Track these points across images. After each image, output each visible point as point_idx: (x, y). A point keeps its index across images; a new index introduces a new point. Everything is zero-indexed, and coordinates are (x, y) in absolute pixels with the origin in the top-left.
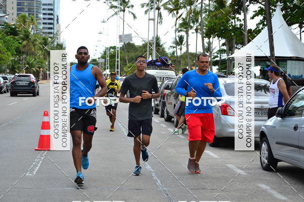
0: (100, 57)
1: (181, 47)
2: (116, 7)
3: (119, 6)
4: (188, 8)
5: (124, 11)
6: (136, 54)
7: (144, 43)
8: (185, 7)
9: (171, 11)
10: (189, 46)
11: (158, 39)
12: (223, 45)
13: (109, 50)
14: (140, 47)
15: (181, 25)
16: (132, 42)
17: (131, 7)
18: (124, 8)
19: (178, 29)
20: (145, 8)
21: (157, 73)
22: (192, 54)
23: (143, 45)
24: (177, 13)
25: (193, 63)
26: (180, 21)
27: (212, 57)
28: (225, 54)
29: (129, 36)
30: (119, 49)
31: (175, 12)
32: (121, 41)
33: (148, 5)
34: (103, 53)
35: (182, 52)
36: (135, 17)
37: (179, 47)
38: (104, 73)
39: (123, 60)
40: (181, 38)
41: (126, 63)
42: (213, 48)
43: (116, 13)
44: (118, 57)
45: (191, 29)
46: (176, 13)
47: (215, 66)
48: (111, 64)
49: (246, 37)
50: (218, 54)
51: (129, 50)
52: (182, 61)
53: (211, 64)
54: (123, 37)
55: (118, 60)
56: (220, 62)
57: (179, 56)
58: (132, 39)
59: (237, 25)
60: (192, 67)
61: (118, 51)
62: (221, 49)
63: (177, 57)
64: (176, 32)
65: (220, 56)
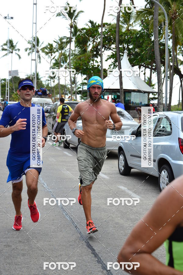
2: (6, 50)
3: (8, 49)
4: (60, 51)
5: (12, 52)
7: (27, 77)
8: (57, 51)
9: (47, 53)
10: (60, 80)
11: (37, 75)
12: (85, 79)
13: (1, 81)
15: (55, 64)
16: (18, 76)
17: (18, 51)
18: (12, 51)
19: (52, 67)
20: (28, 51)
21: (38, 100)
22: (62, 86)
24: (52, 55)
25: (62, 92)
26: (54, 61)
27: (77, 88)
29: (16, 72)
30: (8, 81)
31: (50, 54)
32: (10, 75)
33: (30, 49)
35: (55, 84)
36: (20, 57)
37: (52, 80)
39: (12, 90)
42: (77, 81)
43: (6, 54)
44: (7, 86)
45: (61, 67)
46: (50, 56)
48: (3, 91)
49: (102, 74)
50: (81, 86)
51: (16, 82)
52: (54, 91)
53: (76, 93)
54: (12, 72)
55: (8, 89)
56: (82, 92)
57: (53, 87)
58: (18, 74)
59: (95, 65)
60: (62, 95)
61: (8, 82)
62: (83, 82)
63: (51, 87)
64: (50, 69)
65: (83, 87)
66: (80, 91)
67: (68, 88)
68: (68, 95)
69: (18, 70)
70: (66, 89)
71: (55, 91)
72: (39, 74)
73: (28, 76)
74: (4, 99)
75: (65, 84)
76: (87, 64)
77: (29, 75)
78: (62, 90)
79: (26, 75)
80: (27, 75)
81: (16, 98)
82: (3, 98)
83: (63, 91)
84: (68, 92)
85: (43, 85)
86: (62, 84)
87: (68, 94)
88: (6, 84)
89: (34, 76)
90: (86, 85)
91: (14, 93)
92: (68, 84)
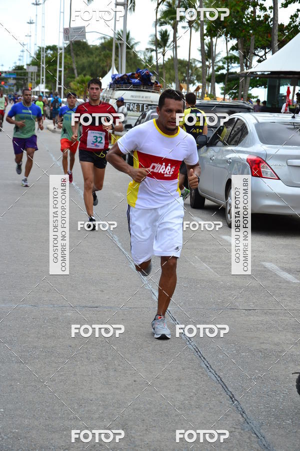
0: (29, 62)
1: (164, 50)
6: (89, 59)
7: (103, 41)
11: (128, 36)
12: (233, 48)
13: (46, 52)
14: (96, 48)
15: (166, 14)
16: (84, 40)
19: (160, 19)
22: (181, 62)
23: (102, 44)
25: (182, 78)
26: (164, 7)
27: (215, 69)
28: (236, 65)
29: (81, 31)
30: (63, 51)
32: (66, 38)
34: (35, 57)
35: (166, 59)
37: (162, 50)
38: (37, 89)
39: (69, 70)
40: (165, 35)
41: (74, 74)
42: (217, 53)
44: (60, 63)
47: (218, 82)
49: (276, 38)
50: (224, 63)
51: (78, 53)
52: (164, 74)
53: (213, 79)
54: (71, 32)
55: (61, 69)
56: (226, 77)
57: (161, 65)
58: (85, 35)
59: (259, 17)
60: (181, 84)
61: (61, 54)
62: (229, 55)
63: (157, 67)
64: (156, 25)
65: (228, 66)
66: (222, 74)
67: (197, 69)
68: (194, 84)
69: (84, 28)
70: (192, 70)
71: (166, 75)
72: (131, 36)
73: (107, 40)
74: (52, 91)
75: (188, 60)
76: (241, 13)
77: (109, 38)
78: (182, 73)
79: (101, 38)
80: (104, 38)
81: (78, 89)
82: (50, 89)
83: (184, 75)
84: (195, 78)
85: (140, 60)
86: (182, 59)
87: (196, 81)
88: (57, 58)
89: (120, 42)
90: (236, 62)
91: (74, 78)
92: (195, 60)
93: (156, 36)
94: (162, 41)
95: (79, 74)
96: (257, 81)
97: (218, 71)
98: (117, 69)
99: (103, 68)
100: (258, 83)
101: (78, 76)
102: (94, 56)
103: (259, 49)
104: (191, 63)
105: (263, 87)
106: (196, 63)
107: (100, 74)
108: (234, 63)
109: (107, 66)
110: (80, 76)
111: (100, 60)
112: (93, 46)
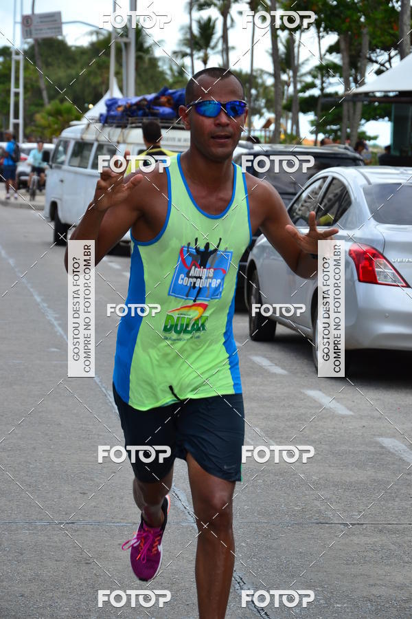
1: (206, 55)
6: (69, 71)
7: (94, 38)
11: (139, 32)
12: (331, 50)
14: (82, 51)
16: (60, 38)
23: (93, 44)
27: (299, 87)
29: (54, 19)
30: (21, 58)
32: (27, 33)
37: (201, 54)
39: (33, 91)
41: (41, 97)
44: (17, 79)
47: (305, 112)
50: (315, 77)
51: (50, 60)
53: (296, 106)
54: (34, 22)
55: (17, 89)
56: (320, 102)
58: (60, 28)
61: (18, 63)
62: (324, 63)
64: (191, 9)
65: (323, 82)
66: (312, 97)
67: (266, 88)
68: (261, 115)
69: (59, 14)
70: (256, 89)
73: (101, 37)
75: (249, 72)
77: (105, 33)
79: (91, 33)
80: (97, 33)
81: (49, 126)
84: (262, 102)
85: (162, 73)
86: (239, 69)
87: (264, 110)
88: (10, 69)
89: (125, 40)
90: (338, 75)
91: (42, 105)
92: (262, 71)
93: (190, 28)
94: (201, 38)
95: (51, 98)
96: (376, 108)
97: (305, 92)
98: (121, 89)
99: (95, 88)
100: (378, 112)
101: (49, 102)
102: (79, 65)
103: (378, 51)
104: (255, 77)
105: (387, 119)
106: (265, 77)
107: (90, 99)
108: (334, 76)
109: (103, 83)
110: (53, 102)
111: (90, 73)
112: (77, 47)
